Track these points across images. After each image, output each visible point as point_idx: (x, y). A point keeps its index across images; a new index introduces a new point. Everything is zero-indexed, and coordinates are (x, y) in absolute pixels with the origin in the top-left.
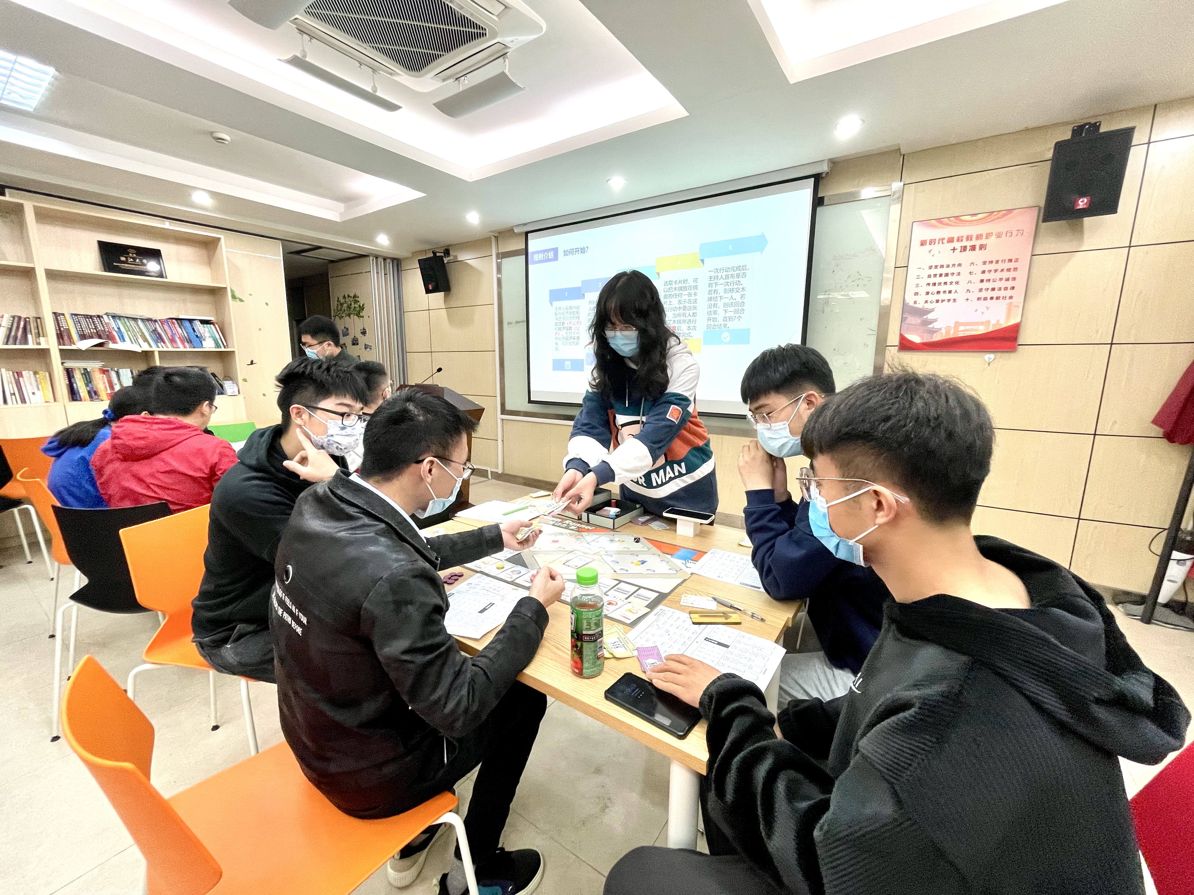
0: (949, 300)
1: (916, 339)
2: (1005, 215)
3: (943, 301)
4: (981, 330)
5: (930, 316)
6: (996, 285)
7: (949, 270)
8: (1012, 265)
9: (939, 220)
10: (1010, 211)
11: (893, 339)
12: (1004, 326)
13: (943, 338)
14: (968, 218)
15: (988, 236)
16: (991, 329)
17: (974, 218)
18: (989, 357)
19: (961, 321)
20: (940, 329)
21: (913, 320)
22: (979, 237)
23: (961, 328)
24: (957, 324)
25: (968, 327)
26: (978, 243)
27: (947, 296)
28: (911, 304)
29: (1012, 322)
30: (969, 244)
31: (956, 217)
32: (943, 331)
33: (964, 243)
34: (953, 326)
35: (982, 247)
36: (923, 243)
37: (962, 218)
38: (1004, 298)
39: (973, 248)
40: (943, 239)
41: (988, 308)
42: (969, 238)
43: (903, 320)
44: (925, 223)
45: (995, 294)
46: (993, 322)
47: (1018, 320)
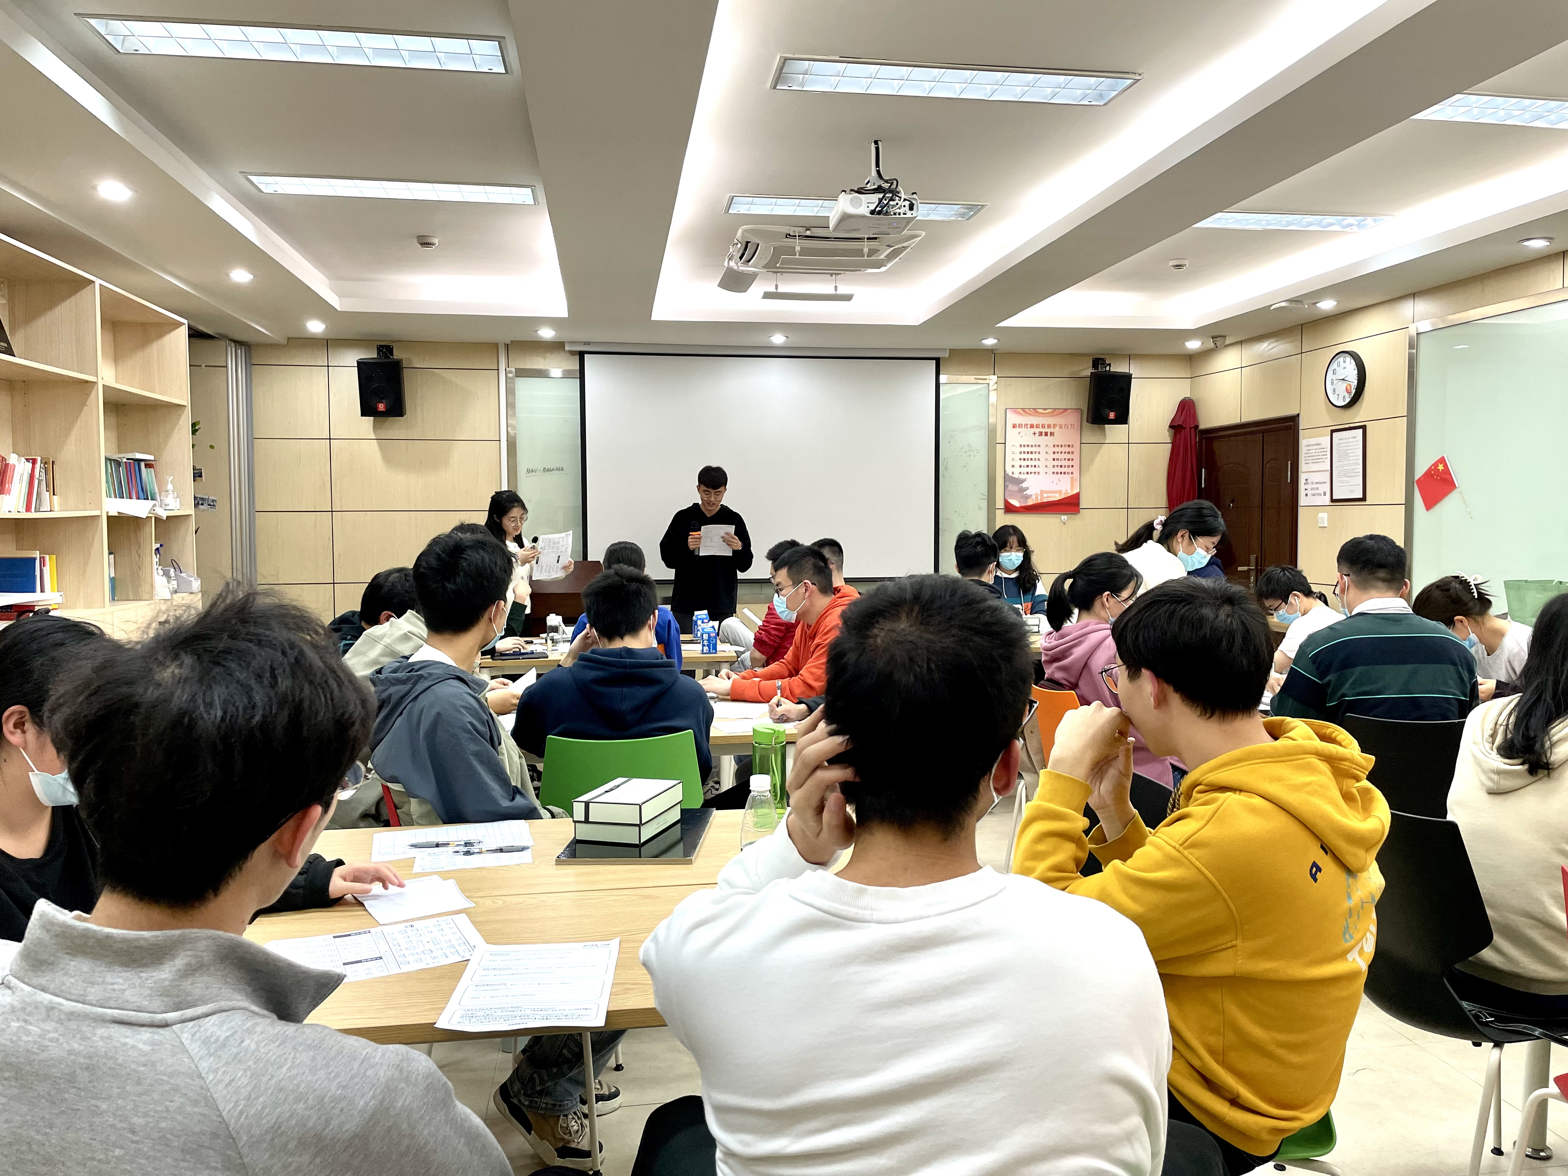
0: (1035, 473)
1: (1016, 503)
2: (1063, 412)
3: (1031, 473)
4: (1057, 497)
5: (1024, 485)
6: (1063, 463)
7: (1033, 449)
8: (1070, 449)
9: (1023, 409)
10: (1066, 410)
11: (1000, 504)
12: (1070, 494)
13: (1034, 503)
14: (1041, 411)
15: (1055, 426)
16: (1063, 497)
17: (1045, 412)
18: (1064, 517)
19: (1044, 489)
20: (1031, 495)
21: (1012, 487)
22: (1049, 426)
23: (1045, 495)
24: (1042, 492)
25: (1049, 495)
26: (1049, 431)
27: (1033, 470)
28: (1010, 474)
29: (1075, 492)
30: (1044, 430)
31: (1035, 409)
32: (1034, 497)
33: (1041, 430)
34: (1039, 493)
35: (1052, 434)
36: (1014, 426)
37: (1038, 410)
38: (1068, 473)
39: (1046, 434)
40: (1027, 425)
41: (1059, 480)
42: (1043, 426)
43: (1005, 487)
44: (1014, 410)
45: (1063, 470)
46: (1064, 491)
47: (1078, 491)
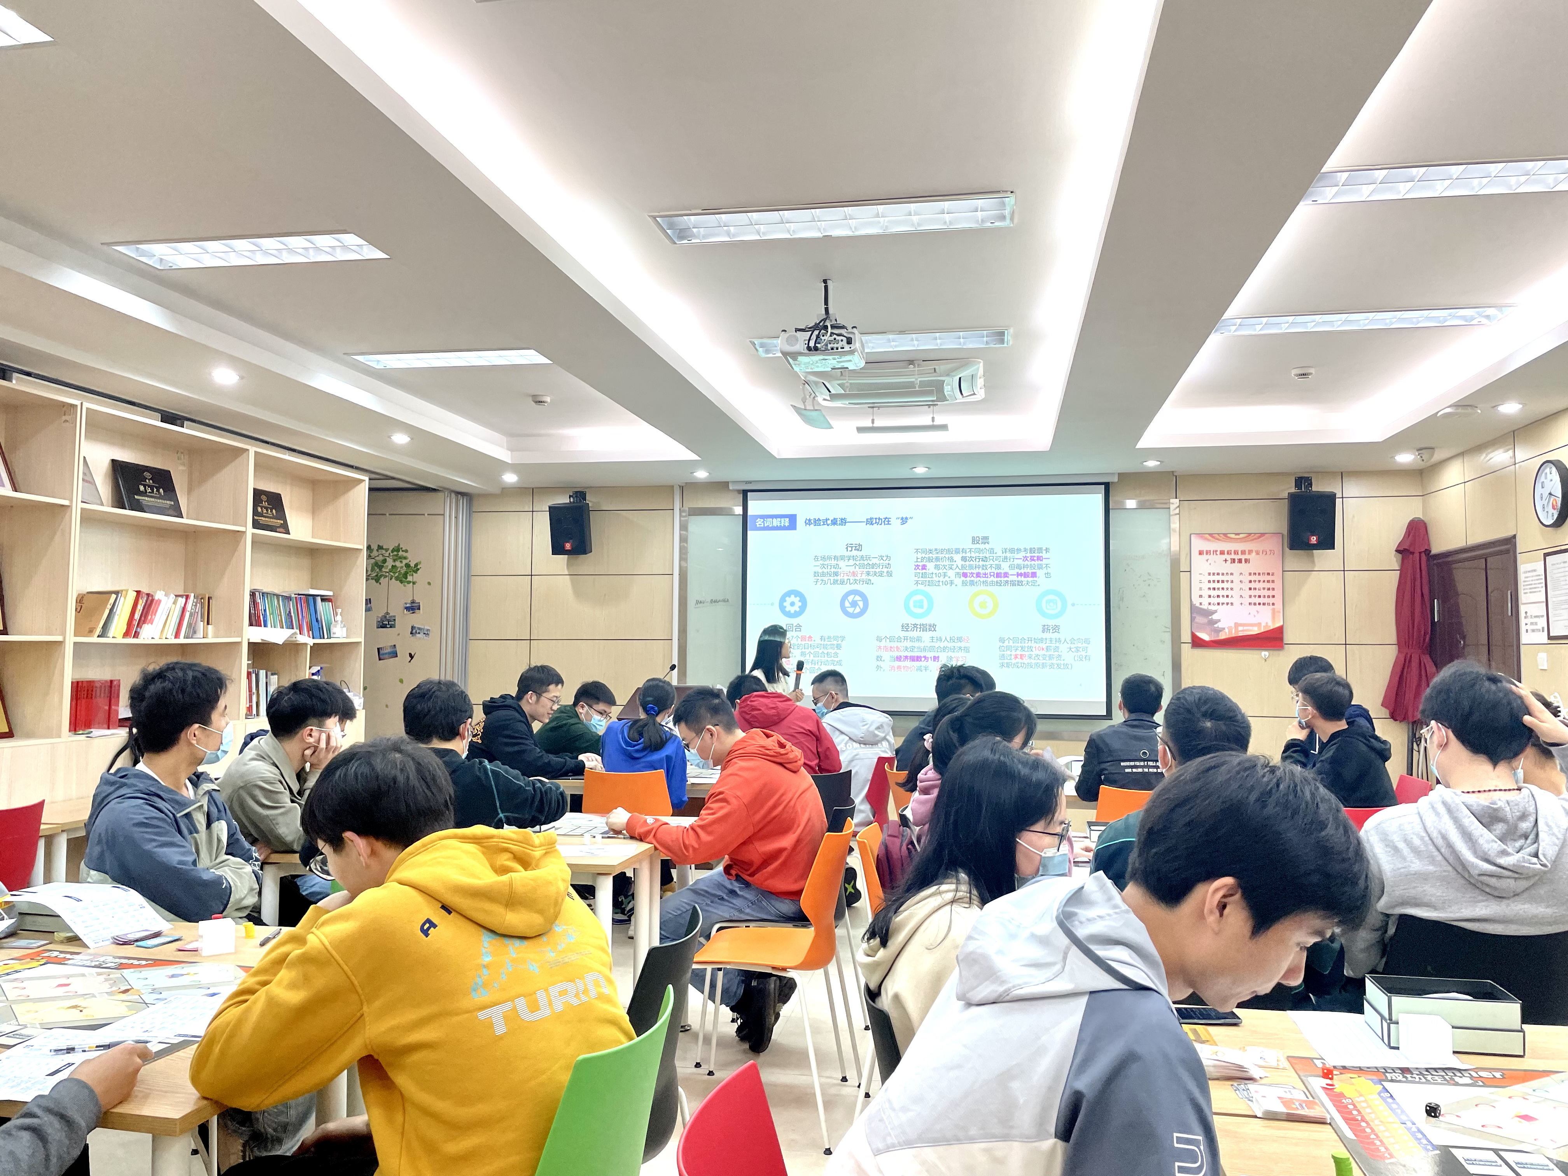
0: (1227, 604)
1: (1205, 637)
2: (1259, 537)
3: (1223, 604)
4: (1255, 631)
5: (1215, 617)
6: (1262, 593)
7: (1225, 578)
8: (1270, 578)
9: (1211, 535)
10: (1263, 535)
11: (1186, 637)
12: (1272, 628)
13: (1227, 637)
14: (1233, 536)
15: (1250, 552)
16: (1262, 630)
17: (1237, 537)
18: (1265, 653)
19: (1239, 622)
20: (1224, 629)
21: (1200, 619)
22: (1243, 552)
23: (1240, 628)
24: (1237, 625)
25: (1245, 628)
26: (1243, 557)
28: (1198, 605)
29: (1277, 625)
30: (1236, 557)
32: (1227, 630)
33: (1233, 556)
34: (1233, 626)
35: (1246, 561)
36: (1201, 553)
37: (1229, 535)
38: (1269, 604)
39: (1240, 561)
40: (1216, 551)
41: (1258, 612)
42: (1236, 552)
43: (1192, 619)
44: (1201, 535)
45: (1262, 600)
46: (1263, 624)
47: (1281, 623)
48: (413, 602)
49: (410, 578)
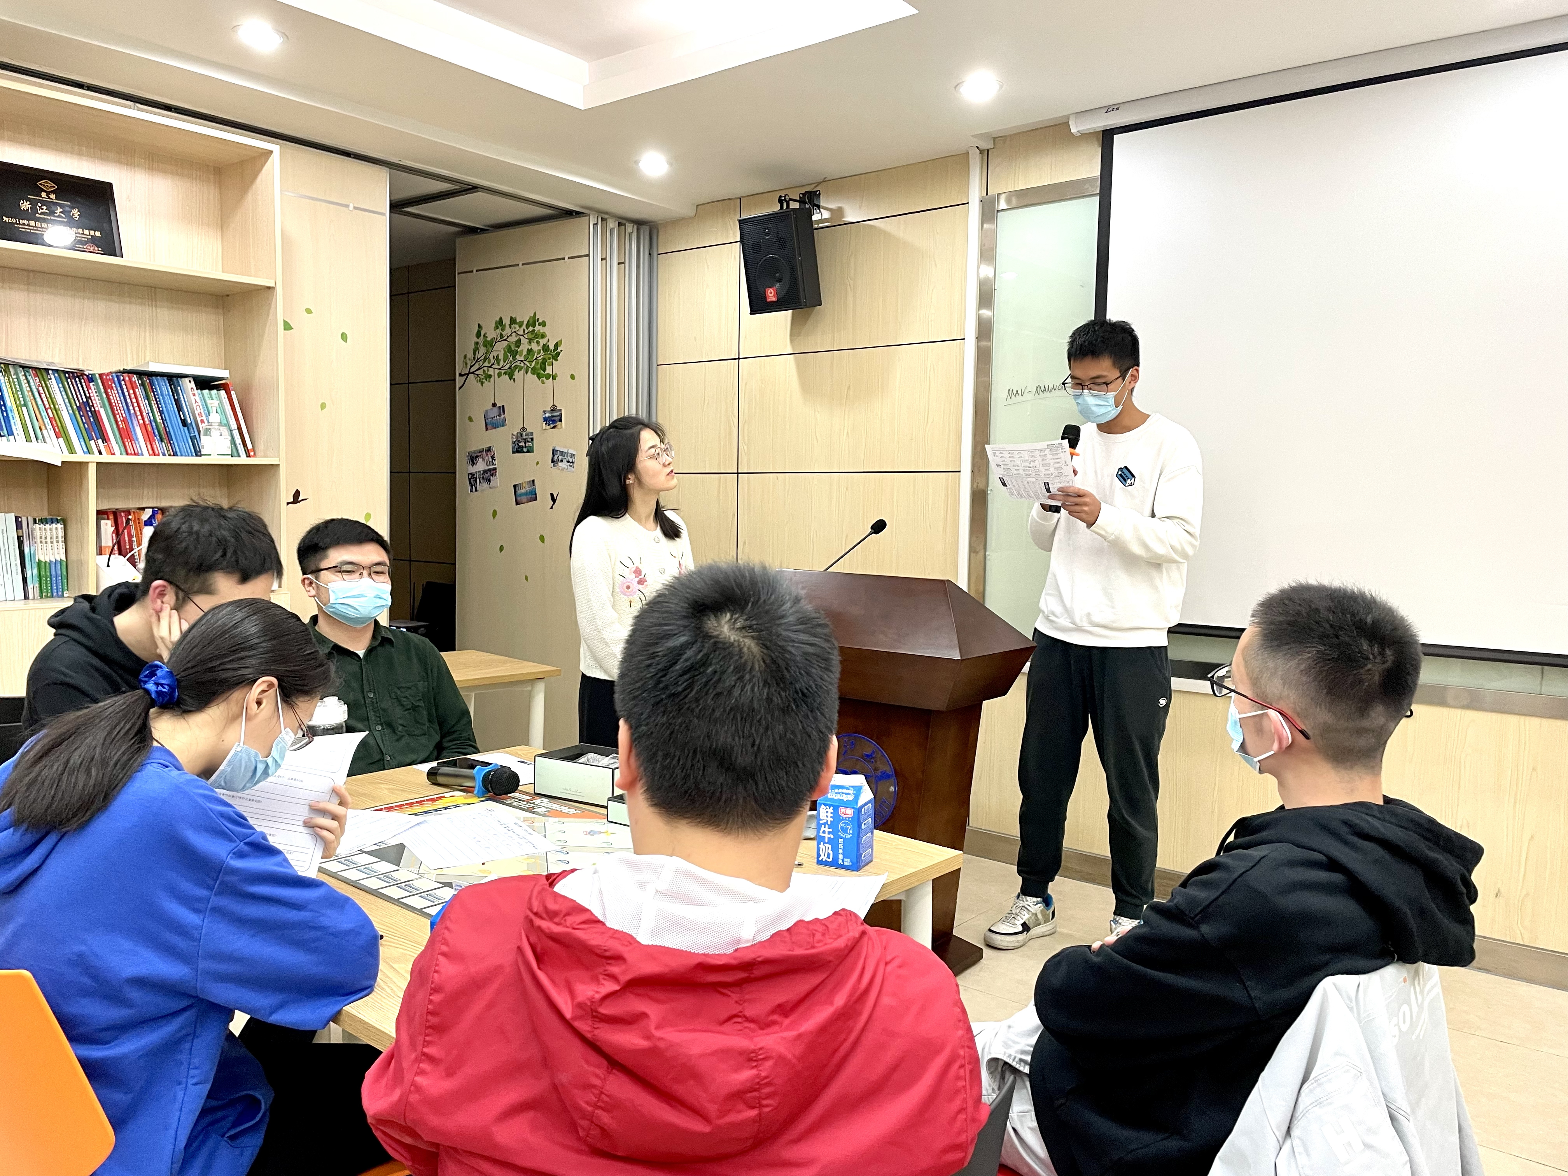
48: (553, 410)
49: (549, 370)
